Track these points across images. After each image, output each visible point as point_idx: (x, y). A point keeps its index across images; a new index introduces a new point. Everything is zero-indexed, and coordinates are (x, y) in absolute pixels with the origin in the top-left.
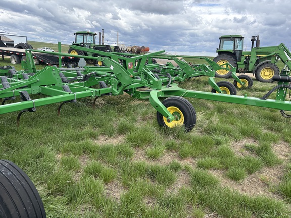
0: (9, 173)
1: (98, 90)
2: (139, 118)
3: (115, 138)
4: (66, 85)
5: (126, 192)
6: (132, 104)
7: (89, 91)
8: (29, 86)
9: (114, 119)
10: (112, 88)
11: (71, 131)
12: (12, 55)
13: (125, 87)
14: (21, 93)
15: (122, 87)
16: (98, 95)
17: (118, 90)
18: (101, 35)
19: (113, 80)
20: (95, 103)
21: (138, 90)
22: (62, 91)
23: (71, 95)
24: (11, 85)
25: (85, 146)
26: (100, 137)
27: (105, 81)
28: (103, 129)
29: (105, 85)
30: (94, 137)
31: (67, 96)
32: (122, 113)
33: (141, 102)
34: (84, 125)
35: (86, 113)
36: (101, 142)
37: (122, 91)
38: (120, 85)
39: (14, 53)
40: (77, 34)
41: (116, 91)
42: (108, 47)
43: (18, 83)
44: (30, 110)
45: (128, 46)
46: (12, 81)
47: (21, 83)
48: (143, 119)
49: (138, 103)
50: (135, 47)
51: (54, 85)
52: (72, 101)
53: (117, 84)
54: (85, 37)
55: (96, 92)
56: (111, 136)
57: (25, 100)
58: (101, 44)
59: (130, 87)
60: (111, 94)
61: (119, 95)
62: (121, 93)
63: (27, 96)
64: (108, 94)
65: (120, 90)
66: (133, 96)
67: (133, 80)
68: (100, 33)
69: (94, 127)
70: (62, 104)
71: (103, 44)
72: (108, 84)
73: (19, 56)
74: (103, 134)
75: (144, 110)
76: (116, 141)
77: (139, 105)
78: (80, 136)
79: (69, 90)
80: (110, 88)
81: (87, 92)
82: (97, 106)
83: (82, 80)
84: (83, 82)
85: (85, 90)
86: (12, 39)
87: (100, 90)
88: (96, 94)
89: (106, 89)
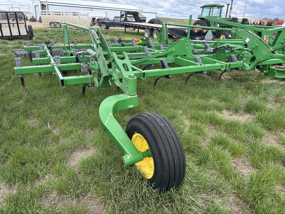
0: (163, 124)
1: (228, 64)
2: (270, 99)
3: (241, 115)
4: (198, 57)
5: (254, 172)
6: (263, 82)
7: (219, 64)
8: (166, 56)
9: (240, 95)
10: (243, 62)
11: (198, 101)
12: (146, 29)
13: (259, 62)
14: (162, 61)
15: (255, 62)
16: (227, 69)
17: (250, 65)
18: (230, 6)
19: (247, 54)
20: (220, 77)
21: (274, 67)
22: (193, 62)
23: (202, 66)
24: (152, 54)
25: (211, 117)
26: (224, 111)
27: (236, 55)
28: (229, 104)
29: (236, 59)
30: (220, 110)
31: (198, 67)
32: (249, 91)
33: (275, 81)
34: (210, 97)
35: (212, 87)
36: (226, 116)
37: (254, 67)
38: (253, 59)
39: (148, 27)
40: (203, 7)
41: (247, 66)
42: (235, 20)
43: (156, 52)
44: (167, 77)
45: (256, 19)
46: (151, 51)
47: (158, 53)
48: (276, 101)
49: (271, 81)
50: (266, 19)
51: (185, 56)
52: (202, 72)
53: (250, 59)
54: (212, 10)
55: (226, 65)
56: (237, 112)
57: (164, 67)
58: (228, 17)
59: (264, 63)
60: (241, 69)
61: (250, 71)
62: (253, 69)
63: (166, 65)
64: (237, 69)
65: (252, 66)
66: (266, 74)
67: (272, 54)
68: (228, 5)
69: (219, 101)
70: (191, 74)
71: (230, 16)
72: (239, 58)
73: (152, 30)
74: (228, 109)
75: (278, 91)
76: (243, 119)
77: (272, 84)
78: (206, 107)
79: (201, 61)
80: (242, 62)
81: (217, 64)
82: (222, 80)
83: (211, 53)
84: (212, 55)
85: (215, 62)
86: (145, 15)
87: (231, 63)
88: (226, 67)
89: (236, 63)
